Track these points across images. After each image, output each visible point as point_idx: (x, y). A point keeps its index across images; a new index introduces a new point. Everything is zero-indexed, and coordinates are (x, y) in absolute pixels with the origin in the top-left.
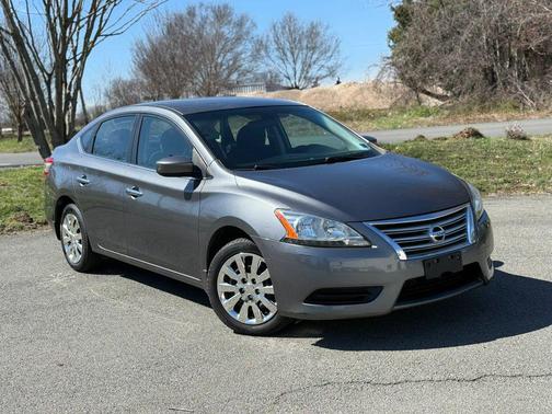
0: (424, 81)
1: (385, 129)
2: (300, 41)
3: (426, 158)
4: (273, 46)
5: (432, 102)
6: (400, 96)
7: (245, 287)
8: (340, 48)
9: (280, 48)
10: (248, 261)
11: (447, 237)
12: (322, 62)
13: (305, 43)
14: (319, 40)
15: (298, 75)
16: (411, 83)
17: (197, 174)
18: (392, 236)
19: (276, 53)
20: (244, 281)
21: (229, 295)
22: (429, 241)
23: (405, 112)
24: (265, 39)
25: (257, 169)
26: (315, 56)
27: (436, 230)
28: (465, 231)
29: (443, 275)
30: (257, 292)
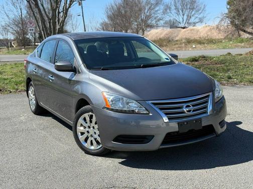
0: (243, 26)
1: (219, 49)
2: (186, 5)
3: (228, 64)
4: (173, 7)
5: (246, 36)
6: (230, 32)
7: (89, 130)
8: (206, 8)
9: (177, 8)
10: (91, 117)
11: (194, 111)
12: (196, 15)
13: (188, 6)
14: (196, 5)
15: (184, 22)
16: (236, 26)
17: (74, 70)
18: (161, 109)
19: (175, 11)
20: (89, 127)
21: (82, 134)
22: (183, 112)
23: (231, 41)
24: (169, 4)
25: (103, 69)
26: (193, 13)
27: (188, 106)
28: (206, 107)
29: (190, 131)
30: (95, 133)
